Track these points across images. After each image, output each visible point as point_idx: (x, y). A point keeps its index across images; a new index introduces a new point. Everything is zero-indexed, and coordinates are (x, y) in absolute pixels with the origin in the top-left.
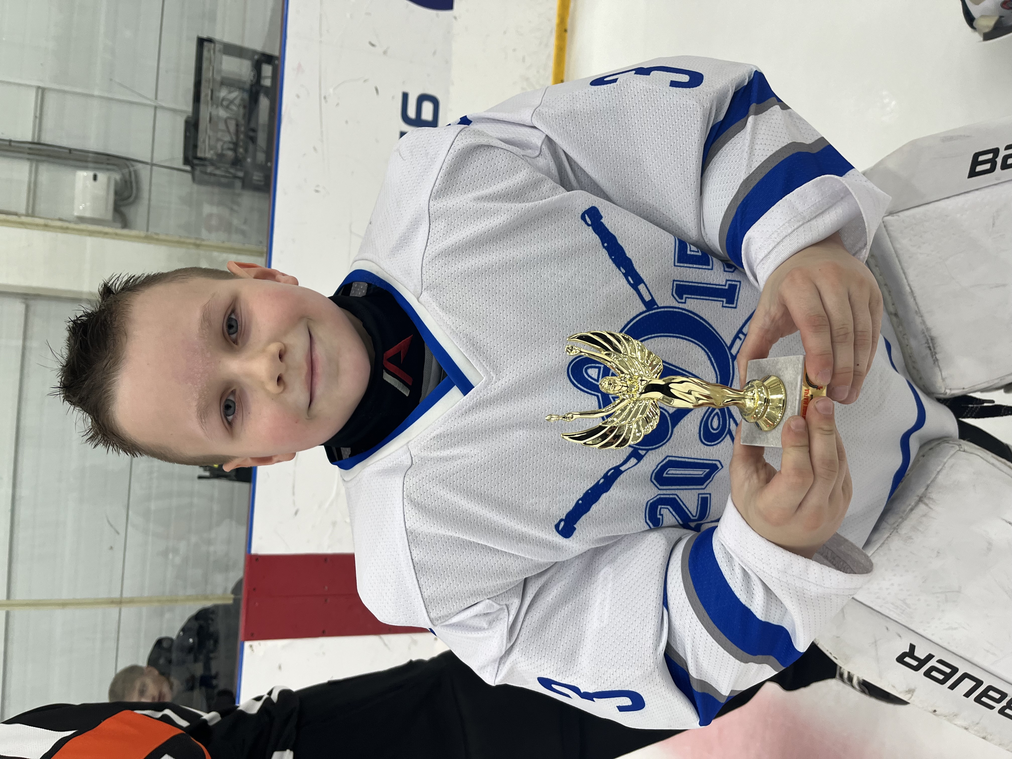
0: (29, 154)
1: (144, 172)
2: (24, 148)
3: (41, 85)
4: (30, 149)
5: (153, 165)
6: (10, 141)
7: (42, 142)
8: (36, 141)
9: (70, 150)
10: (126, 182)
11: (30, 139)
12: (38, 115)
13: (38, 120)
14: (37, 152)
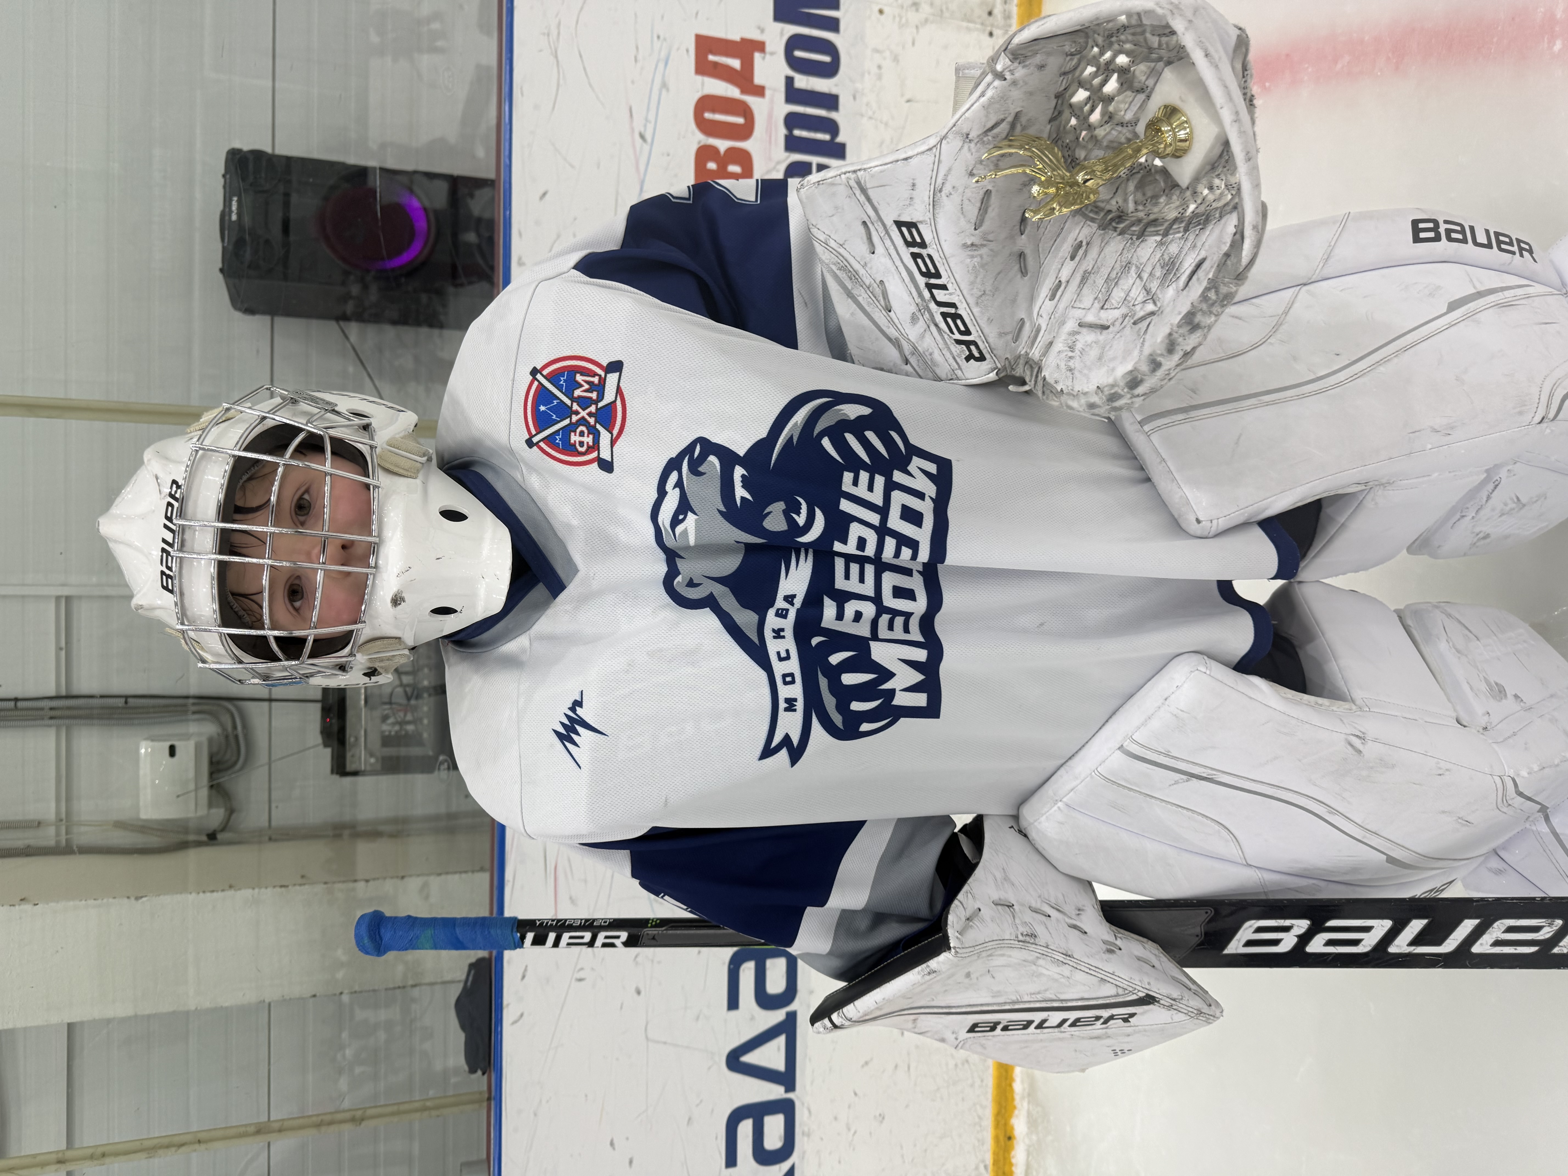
0: (51, 718)
1: (257, 713)
2: (42, 709)
3: (66, 591)
4: (51, 709)
5: (270, 700)
6: (16, 700)
7: (75, 691)
8: (63, 692)
9: (126, 697)
10: (227, 737)
11: (52, 692)
12: (63, 644)
13: (63, 653)
14: (67, 713)
